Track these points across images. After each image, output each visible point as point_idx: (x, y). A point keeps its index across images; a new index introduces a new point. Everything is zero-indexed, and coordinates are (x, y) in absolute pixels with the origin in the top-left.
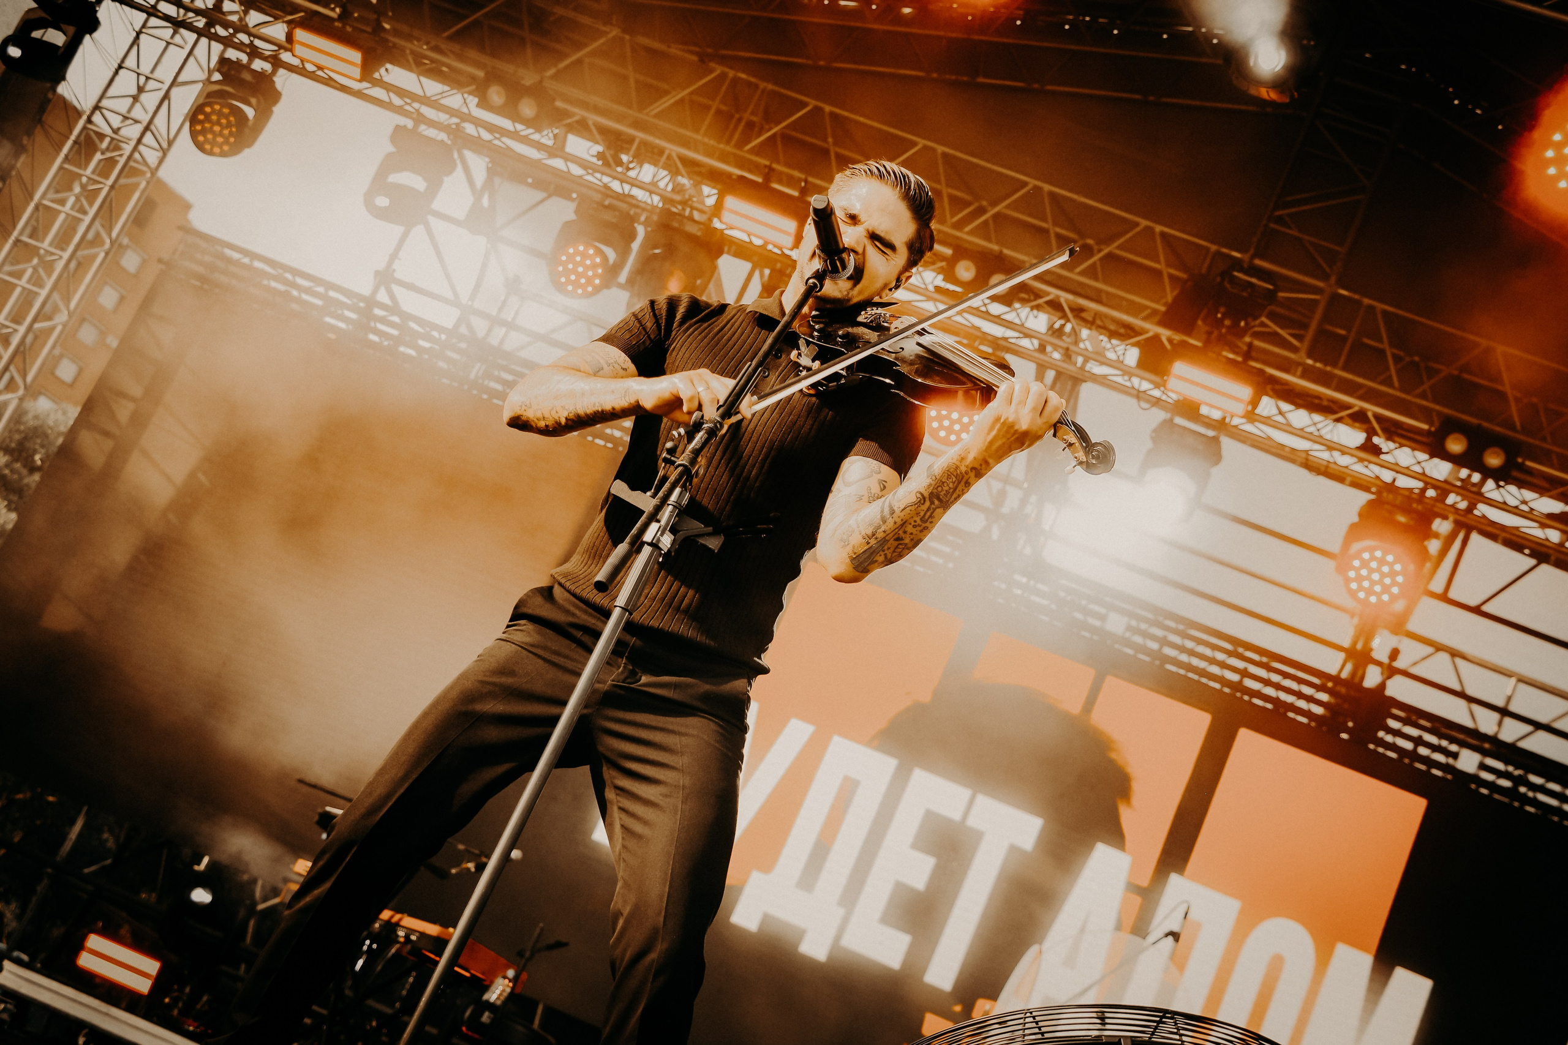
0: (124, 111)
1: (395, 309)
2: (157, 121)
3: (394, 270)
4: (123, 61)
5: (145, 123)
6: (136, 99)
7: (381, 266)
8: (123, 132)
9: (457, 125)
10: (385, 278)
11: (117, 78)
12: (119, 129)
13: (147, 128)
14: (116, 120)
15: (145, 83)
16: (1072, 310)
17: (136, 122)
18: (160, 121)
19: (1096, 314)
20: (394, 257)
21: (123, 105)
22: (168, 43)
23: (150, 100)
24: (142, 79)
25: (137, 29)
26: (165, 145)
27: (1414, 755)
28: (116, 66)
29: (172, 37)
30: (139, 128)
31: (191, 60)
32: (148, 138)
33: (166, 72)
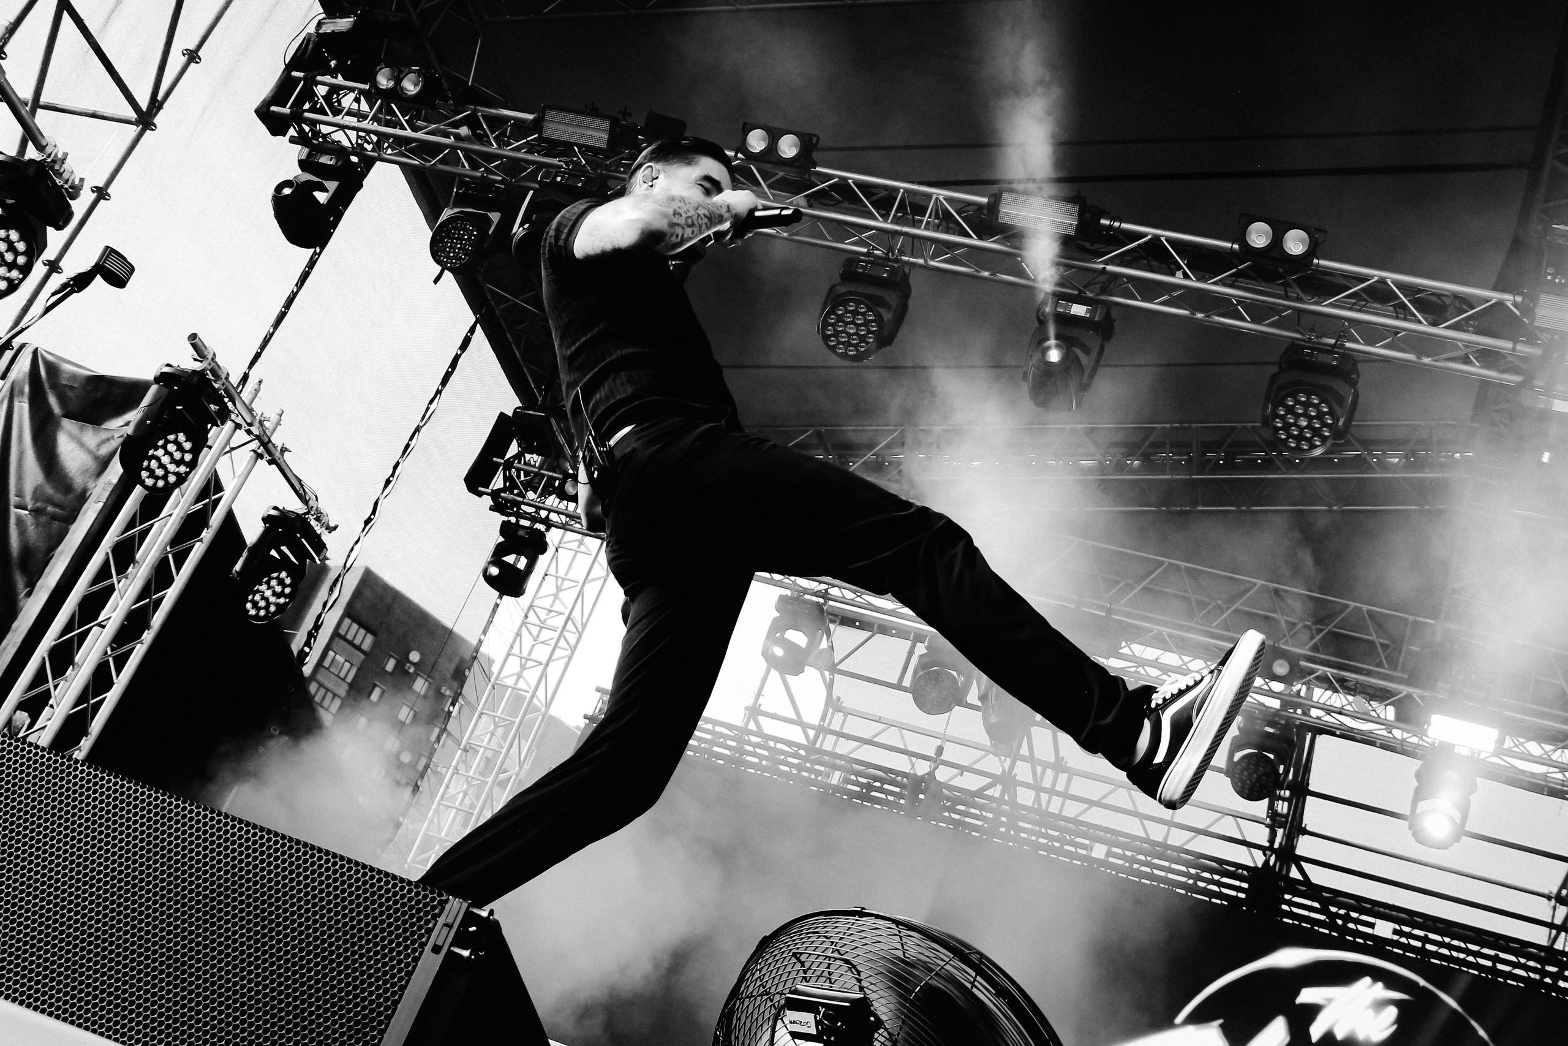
0: (548, 607)
1: (759, 733)
2: (574, 614)
3: (760, 705)
4: (547, 570)
5: (567, 614)
6: (556, 597)
7: (750, 702)
8: (549, 622)
9: (826, 590)
10: (754, 711)
11: (545, 583)
12: (545, 620)
13: (569, 618)
14: (543, 614)
15: (562, 584)
16: (1338, 681)
17: (560, 613)
18: (577, 614)
19: (1357, 683)
20: (759, 695)
21: (546, 603)
22: (576, 552)
23: (568, 596)
24: (560, 580)
25: (556, 545)
26: (580, 629)
27: (1493, 970)
28: (543, 574)
29: (579, 547)
30: (563, 618)
31: (596, 564)
32: (570, 626)
33: (578, 573)
